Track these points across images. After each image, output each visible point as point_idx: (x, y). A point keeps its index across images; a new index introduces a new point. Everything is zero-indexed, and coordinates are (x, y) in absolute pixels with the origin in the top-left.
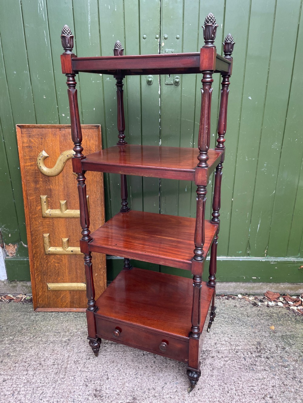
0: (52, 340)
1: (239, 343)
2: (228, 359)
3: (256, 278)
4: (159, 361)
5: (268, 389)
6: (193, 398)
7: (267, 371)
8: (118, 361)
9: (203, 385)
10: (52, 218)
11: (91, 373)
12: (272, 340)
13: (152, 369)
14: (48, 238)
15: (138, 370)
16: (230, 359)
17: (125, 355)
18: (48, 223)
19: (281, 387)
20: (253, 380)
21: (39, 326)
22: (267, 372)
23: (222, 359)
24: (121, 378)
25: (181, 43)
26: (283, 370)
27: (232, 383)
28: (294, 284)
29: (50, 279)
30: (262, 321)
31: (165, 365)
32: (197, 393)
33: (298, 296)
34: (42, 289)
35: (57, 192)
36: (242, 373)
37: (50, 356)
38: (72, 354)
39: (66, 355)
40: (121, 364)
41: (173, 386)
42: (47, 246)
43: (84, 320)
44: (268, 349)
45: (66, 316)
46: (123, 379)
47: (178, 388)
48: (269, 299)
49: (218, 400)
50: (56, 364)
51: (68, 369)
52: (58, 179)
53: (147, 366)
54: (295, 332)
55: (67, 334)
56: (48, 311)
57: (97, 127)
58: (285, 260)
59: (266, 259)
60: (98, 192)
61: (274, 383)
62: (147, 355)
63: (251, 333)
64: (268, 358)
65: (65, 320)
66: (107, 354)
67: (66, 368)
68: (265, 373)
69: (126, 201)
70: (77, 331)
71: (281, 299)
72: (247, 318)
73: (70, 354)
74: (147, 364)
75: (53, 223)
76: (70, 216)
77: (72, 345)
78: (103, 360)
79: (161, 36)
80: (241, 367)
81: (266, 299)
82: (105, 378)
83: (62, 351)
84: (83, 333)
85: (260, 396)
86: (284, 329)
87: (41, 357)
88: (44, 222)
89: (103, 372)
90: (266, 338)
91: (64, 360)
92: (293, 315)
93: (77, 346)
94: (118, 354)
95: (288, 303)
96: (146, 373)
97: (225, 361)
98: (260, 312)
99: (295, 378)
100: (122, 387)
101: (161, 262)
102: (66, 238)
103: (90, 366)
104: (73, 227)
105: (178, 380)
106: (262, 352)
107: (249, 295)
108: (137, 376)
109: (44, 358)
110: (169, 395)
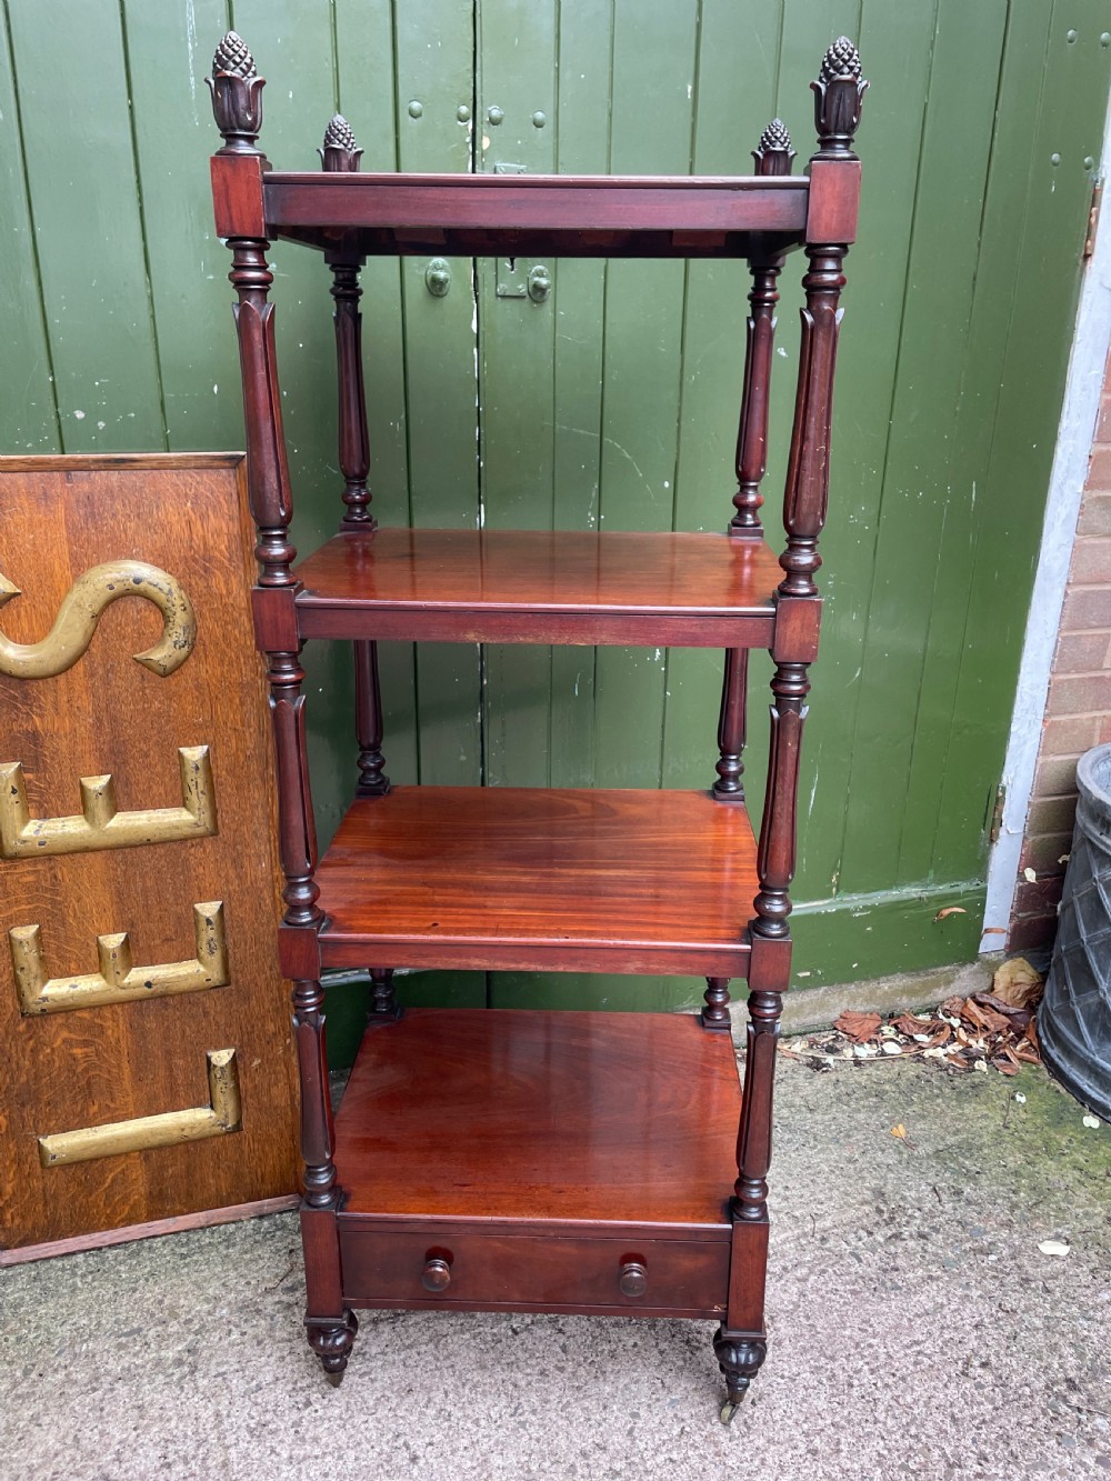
0: (115, 1367)
1: (819, 1206)
2: (805, 1271)
3: (808, 974)
4: (579, 1342)
5: (966, 1340)
6: (745, 1440)
7: (938, 1278)
8: (427, 1382)
9: (761, 1385)
10: (51, 856)
11: (340, 1457)
12: (914, 1172)
13: (566, 1375)
14: (33, 944)
15: (516, 1394)
16: (811, 1272)
17: (445, 1353)
18: (31, 878)
19: (1001, 1323)
20: (910, 1320)
21: (34, 1325)
22: (941, 1284)
23: (788, 1275)
24: (465, 1442)
25: (550, 143)
26: (983, 1265)
27: (853, 1351)
28: (918, 975)
29: (53, 1117)
30: (861, 1116)
31: (606, 1347)
32: (752, 1417)
33: (932, 1011)
34: (15, 1167)
35: (65, 742)
36: (868, 1306)
37: (134, 1433)
38: (227, 1403)
39: (205, 1415)
40: (442, 1391)
41: (664, 1417)
42: (32, 981)
43: (227, 1256)
44: (912, 1207)
45: (140, 1259)
46: (473, 1442)
47: (683, 1420)
48: (853, 1039)
49: (829, 1422)
50: (174, 1461)
51: (236, 1468)
52: (71, 689)
53: (545, 1370)
54: (968, 1131)
55: (174, 1327)
56: (50, 1254)
57: (236, 461)
58: (894, 899)
59: (837, 903)
60: (249, 727)
61: (976, 1315)
62: (527, 1328)
63: (841, 1165)
64: (923, 1236)
65: (140, 1274)
66: (373, 1364)
67: (225, 1465)
68: (935, 1288)
69: (377, 755)
70: (215, 1308)
71: (888, 1031)
72: (809, 1116)
73: (219, 1404)
74: (538, 1364)
75: (56, 877)
76: (133, 838)
77: (212, 1367)
78: (366, 1394)
79: (478, 111)
80: (857, 1287)
81: (843, 1039)
82: (402, 1458)
83: (178, 1402)
84: (241, 1310)
85: (951, 1369)
86: (934, 1127)
87: (98, 1449)
88: (9, 877)
89: (385, 1440)
90: (893, 1172)
91: (203, 1436)
92: (941, 1077)
93: (237, 1366)
94: (417, 1357)
95: (915, 1042)
96: (552, 1397)
97: (799, 1280)
98: (843, 1088)
99: (1027, 1280)
100: (480, 1475)
101: (629, 964)
102: (115, 932)
103: (321, 1430)
104: (144, 882)
105: (673, 1390)
106: (898, 1220)
107: (789, 1036)
108: (522, 1419)
109: (111, 1450)
110: (661, 1453)
